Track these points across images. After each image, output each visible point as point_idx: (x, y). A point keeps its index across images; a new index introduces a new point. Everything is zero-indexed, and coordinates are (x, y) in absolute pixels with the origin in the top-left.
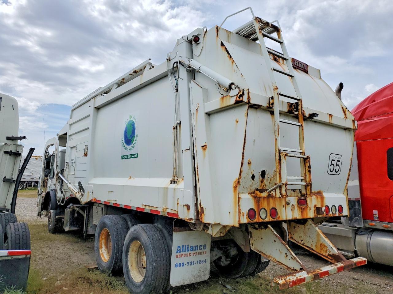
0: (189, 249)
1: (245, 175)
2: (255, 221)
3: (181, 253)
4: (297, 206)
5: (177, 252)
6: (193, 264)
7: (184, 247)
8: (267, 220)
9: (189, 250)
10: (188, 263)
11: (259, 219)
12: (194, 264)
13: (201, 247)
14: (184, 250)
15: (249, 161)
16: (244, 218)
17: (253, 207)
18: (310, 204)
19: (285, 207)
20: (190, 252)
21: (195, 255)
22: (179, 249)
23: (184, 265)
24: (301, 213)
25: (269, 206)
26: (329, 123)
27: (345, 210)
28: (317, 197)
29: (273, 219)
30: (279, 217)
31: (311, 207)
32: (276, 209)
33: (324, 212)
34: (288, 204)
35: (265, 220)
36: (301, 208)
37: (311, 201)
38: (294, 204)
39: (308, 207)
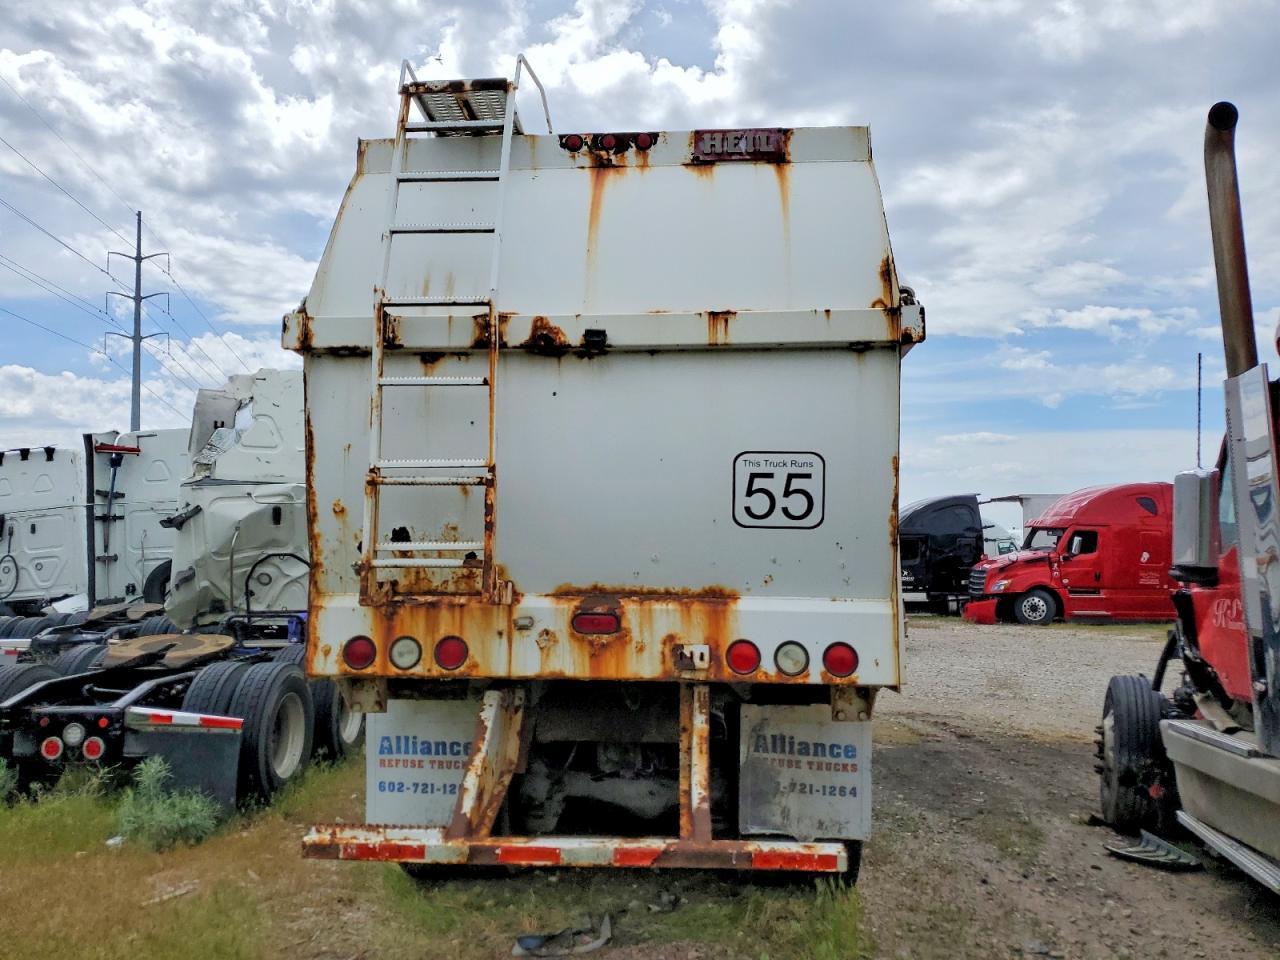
0: (419, 748)
1: (334, 544)
2: (369, 670)
3: (395, 756)
4: (566, 635)
5: (382, 752)
6: (429, 789)
7: (403, 741)
8: (419, 670)
9: (419, 750)
10: (416, 785)
11: (385, 667)
12: (432, 792)
13: (456, 748)
14: (403, 749)
15: (335, 505)
16: (329, 662)
17: (369, 635)
18: (641, 631)
19: (505, 637)
20: (419, 757)
21: (436, 766)
22: (386, 744)
23: (404, 788)
24: (587, 659)
25: (433, 632)
26: (710, 345)
27: (877, 664)
28: (687, 607)
29: (445, 672)
30: (475, 666)
31: (647, 640)
32: (465, 640)
33: (697, 660)
34: (522, 628)
35: (412, 671)
36: (591, 643)
37: (647, 619)
38: (551, 629)
39: (631, 640)
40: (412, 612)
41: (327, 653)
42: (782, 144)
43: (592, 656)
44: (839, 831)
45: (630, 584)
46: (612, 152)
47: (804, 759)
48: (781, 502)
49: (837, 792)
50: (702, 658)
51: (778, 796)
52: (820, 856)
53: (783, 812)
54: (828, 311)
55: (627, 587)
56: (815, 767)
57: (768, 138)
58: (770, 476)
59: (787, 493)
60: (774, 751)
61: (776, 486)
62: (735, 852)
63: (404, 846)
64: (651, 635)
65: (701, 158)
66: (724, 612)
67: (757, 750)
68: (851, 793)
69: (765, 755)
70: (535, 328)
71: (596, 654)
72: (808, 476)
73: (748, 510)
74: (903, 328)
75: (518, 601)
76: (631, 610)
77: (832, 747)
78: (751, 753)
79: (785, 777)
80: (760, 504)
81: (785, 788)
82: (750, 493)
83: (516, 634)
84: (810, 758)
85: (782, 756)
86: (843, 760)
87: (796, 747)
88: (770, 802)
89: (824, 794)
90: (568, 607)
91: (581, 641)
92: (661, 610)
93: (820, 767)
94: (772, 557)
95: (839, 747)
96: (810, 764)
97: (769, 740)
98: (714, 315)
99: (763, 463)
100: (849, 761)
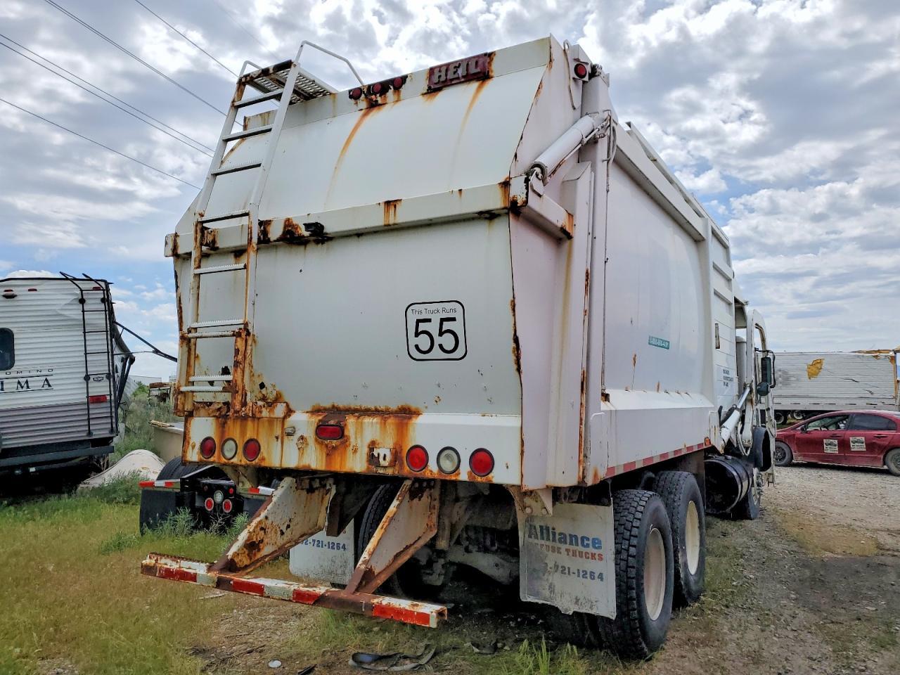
2: (212, 459)
4: (313, 439)
8: (235, 460)
11: (219, 458)
16: (194, 453)
17: (213, 436)
18: (356, 438)
19: (279, 440)
24: (324, 456)
25: (244, 437)
26: (385, 225)
27: (507, 467)
28: (385, 420)
29: (248, 462)
30: (263, 459)
31: (359, 445)
32: (259, 441)
33: (381, 459)
34: (289, 435)
35: (232, 461)
36: (327, 446)
37: (360, 428)
38: (305, 436)
39: (350, 445)
40: (234, 422)
41: (193, 447)
42: (487, 64)
43: (328, 455)
44: (591, 608)
45: (354, 404)
46: (378, 95)
47: (563, 547)
48: (438, 340)
49: (588, 575)
50: (384, 459)
51: (546, 574)
52: (418, 613)
53: (550, 587)
54: (460, 190)
55: (353, 406)
56: (571, 553)
57: (477, 63)
58: (429, 320)
59: (441, 334)
60: (543, 539)
61: (433, 328)
62: (364, 602)
63: (187, 573)
64: (362, 441)
65: (432, 87)
66: (407, 424)
67: (530, 537)
68: (598, 578)
69: (536, 541)
70: (285, 226)
71: (329, 454)
72: (454, 319)
73: (417, 347)
74: (511, 196)
75: (290, 416)
76: (351, 421)
77: (583, 538)
78: (526, 539)
79: (551, 559)
80: (424, 342)
81: (551, 568)
82: (417, 334)
83: (286, 438)
84: (568, 546)
85: (548, 543)
86: (591, 550)
87: (557, 537)
88: (541, 579)
89: (579, 576)
90: (315, 419)
91: (321, 444)
92: (368, 422)
93: (574, 555)
94: (437, 383)
95: (588, 539)
96: (567, 550)
97: (538, 530)
98: (388, 203)
99: (424, 311)
100: (596, 551)
